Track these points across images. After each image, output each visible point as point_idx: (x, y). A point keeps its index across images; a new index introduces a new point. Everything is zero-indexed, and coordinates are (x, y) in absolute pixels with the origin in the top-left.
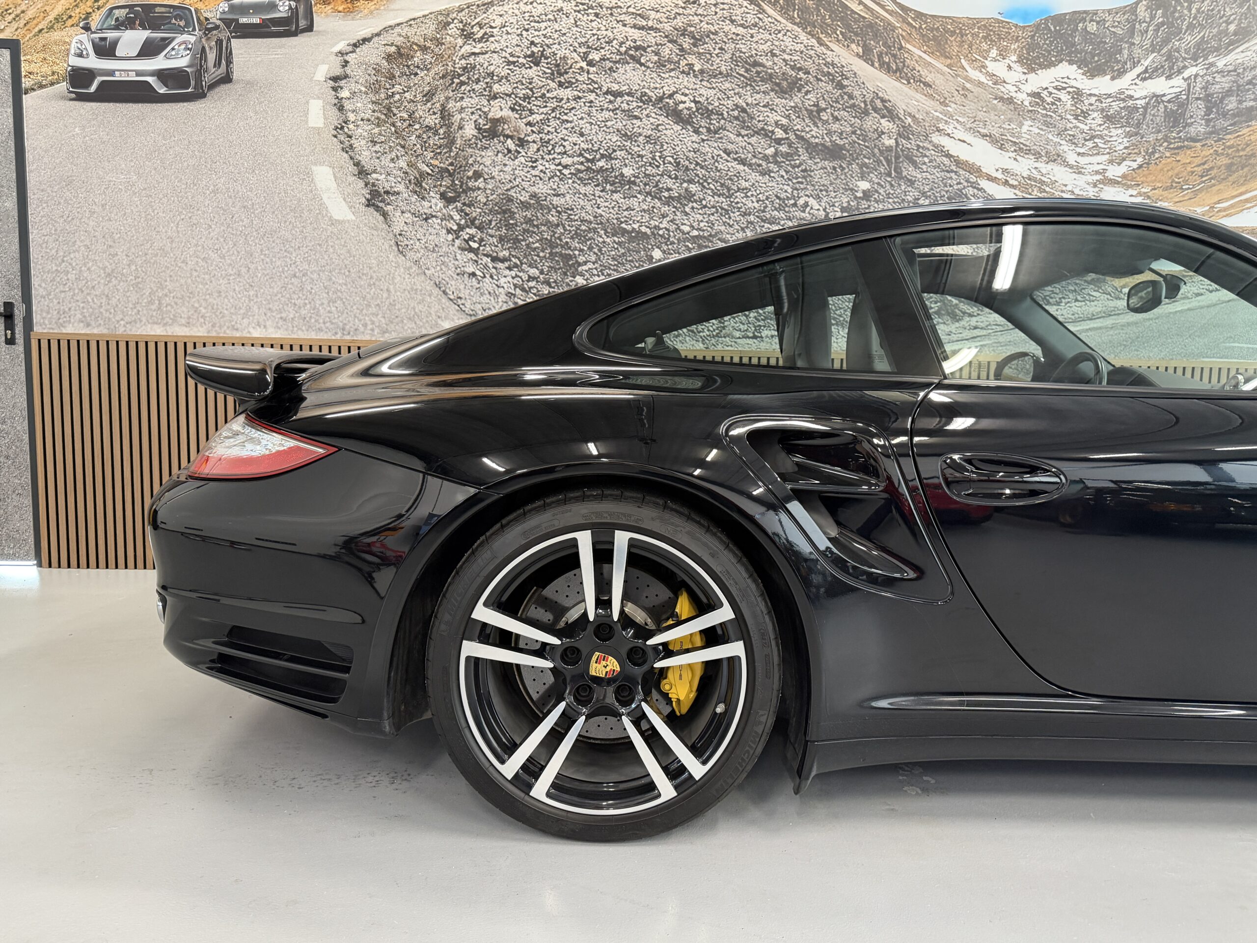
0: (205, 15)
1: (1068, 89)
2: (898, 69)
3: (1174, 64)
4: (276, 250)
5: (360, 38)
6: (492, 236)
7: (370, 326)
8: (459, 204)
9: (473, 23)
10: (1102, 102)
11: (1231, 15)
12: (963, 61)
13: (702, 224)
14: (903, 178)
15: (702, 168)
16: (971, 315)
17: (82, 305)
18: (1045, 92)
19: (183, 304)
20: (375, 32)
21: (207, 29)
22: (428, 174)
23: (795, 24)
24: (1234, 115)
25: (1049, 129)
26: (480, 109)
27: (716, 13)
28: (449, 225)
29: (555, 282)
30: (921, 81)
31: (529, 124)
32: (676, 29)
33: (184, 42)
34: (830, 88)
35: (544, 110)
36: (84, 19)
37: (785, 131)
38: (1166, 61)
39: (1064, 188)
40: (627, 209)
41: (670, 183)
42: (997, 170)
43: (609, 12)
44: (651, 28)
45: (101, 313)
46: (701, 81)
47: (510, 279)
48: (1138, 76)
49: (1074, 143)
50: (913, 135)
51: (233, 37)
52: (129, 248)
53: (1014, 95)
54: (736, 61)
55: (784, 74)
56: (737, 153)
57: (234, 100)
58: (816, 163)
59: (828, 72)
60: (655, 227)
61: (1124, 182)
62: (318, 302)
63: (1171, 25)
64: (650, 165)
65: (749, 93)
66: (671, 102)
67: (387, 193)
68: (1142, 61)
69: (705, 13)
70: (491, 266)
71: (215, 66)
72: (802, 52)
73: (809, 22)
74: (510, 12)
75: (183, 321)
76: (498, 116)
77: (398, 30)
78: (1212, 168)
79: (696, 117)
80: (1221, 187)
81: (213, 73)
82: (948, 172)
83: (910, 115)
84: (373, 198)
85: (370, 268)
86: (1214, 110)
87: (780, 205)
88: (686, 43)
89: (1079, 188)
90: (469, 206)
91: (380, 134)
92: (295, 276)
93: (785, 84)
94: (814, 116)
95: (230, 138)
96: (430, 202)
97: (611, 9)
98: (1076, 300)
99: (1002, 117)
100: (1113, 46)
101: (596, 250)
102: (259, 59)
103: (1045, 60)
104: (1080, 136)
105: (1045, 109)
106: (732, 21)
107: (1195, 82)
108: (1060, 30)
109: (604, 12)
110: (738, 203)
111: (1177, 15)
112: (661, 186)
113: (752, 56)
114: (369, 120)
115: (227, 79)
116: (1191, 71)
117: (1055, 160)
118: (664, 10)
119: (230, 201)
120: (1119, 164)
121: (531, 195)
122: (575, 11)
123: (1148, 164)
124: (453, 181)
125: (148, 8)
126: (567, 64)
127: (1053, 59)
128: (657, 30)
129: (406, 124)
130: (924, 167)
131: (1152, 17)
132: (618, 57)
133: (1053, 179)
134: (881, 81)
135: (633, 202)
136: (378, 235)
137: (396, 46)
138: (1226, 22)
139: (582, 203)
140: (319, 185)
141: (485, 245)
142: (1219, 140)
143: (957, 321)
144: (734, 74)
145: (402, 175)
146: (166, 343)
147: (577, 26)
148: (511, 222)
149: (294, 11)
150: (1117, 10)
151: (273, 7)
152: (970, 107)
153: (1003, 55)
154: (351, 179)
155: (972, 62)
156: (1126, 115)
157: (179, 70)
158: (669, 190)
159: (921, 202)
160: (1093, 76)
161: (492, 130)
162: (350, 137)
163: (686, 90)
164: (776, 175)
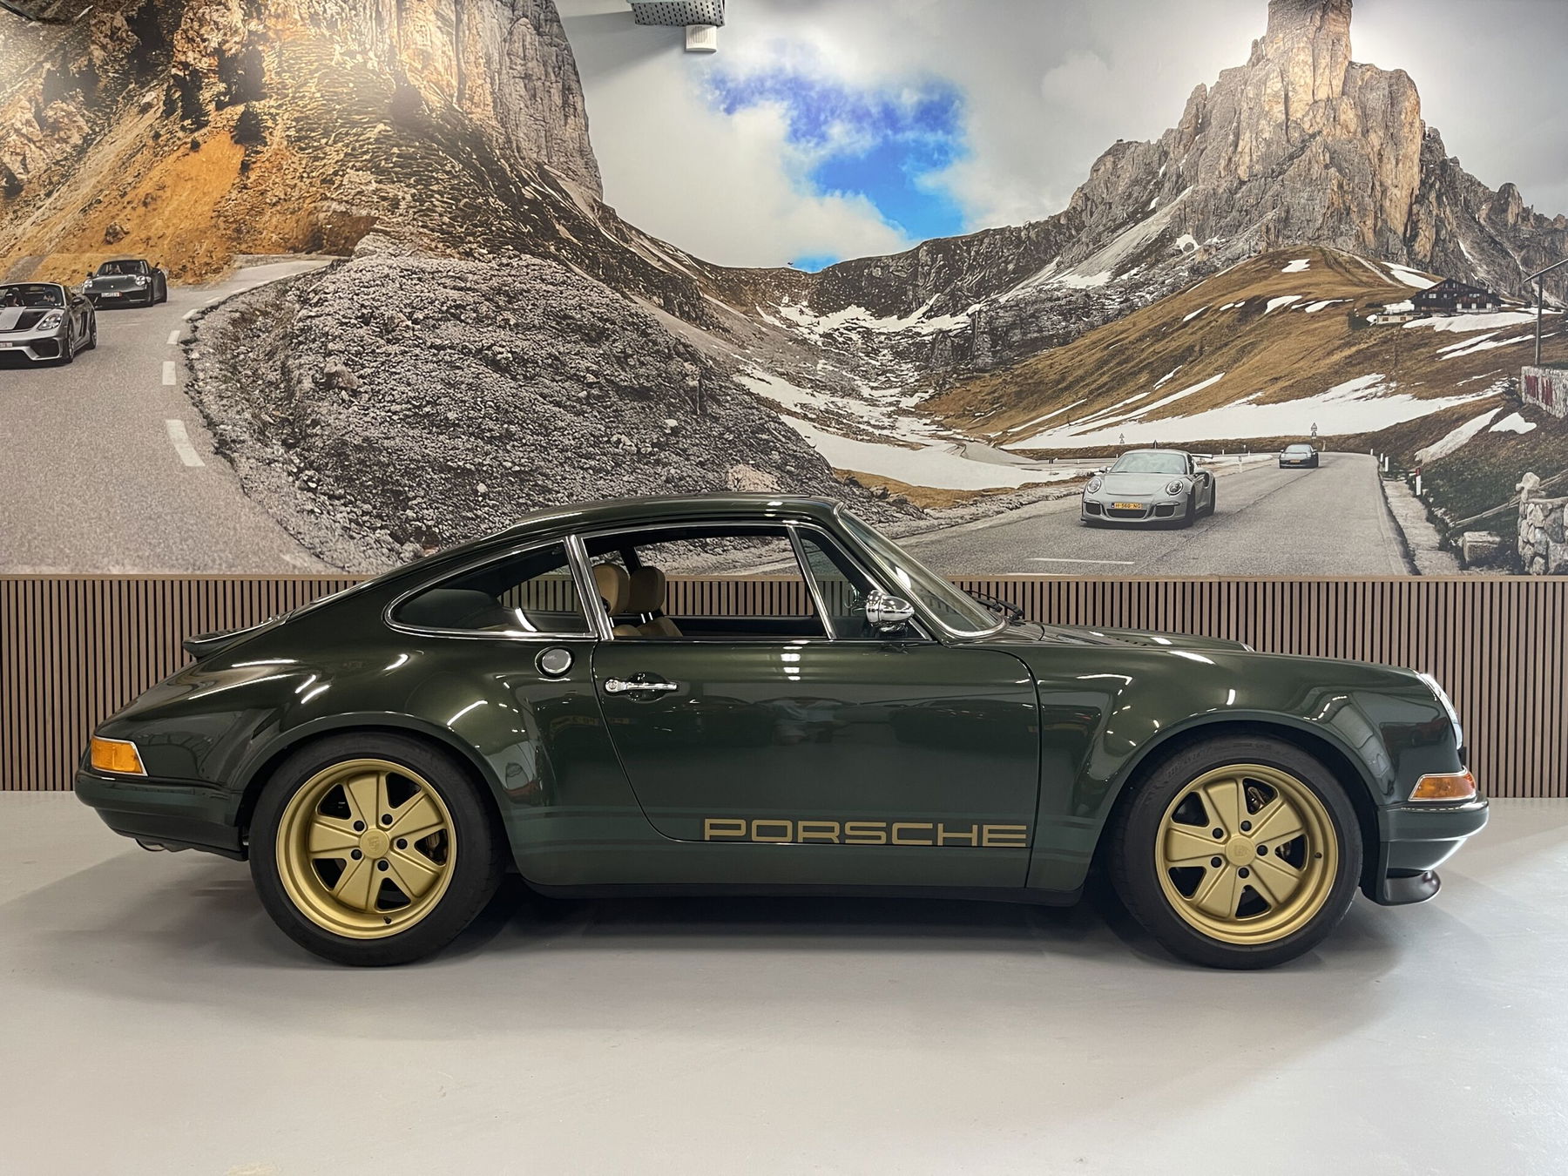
0: (73, 291)
1: (858, 329)
2: (697, 317)
3: (958, 301)
4: (134, 495)
5: (208, 306)
6: (329, 477)
7: (218, 562)
8: (298, 450)
9: (309, 290)
10: (891, 340)
12: (757, 308)
13: (523, 461)
14: (708, 415)
15: (520, 410)
18: (837, 333)
19: (50, 545)
20: (222, 301)
21: (74, 303)
22: (270, 423)
23: (600, 280)
24: (1020, 346)
25: (843, 367)
26: (317, 365)
27: (528, 273)
28: (290, 468)
29: (387, 516)
30: (720, 328)
31: (361, 377)
32: (492, 289)
33: (54, 316)
34: (635, 336)
35: (375, 364)
37: (596, 374)
38: (950, 299)
39: (861, 419)
40: (452, 449)
41: (491, 424)
42: (796, 406)
43: (431, 276)
44: (469, 289)
46: (516, 334)
47: (345, 514)
48: (924, 314)
49: (867, 378)
50: (714, 375)
51: (97, 310)
53: (807, 336)
54: (547, 315)
55: (592, 325)
56: (552, 396)
57: (97, 364)
58: (626, 404)
59: (633, 322)
60: (479, 463)
61: (918, 412)
62: (171, 541)
63: (951, 267)
64: (472, 410)
65: (560, 343)
66: (489, 353)
67: (234, 441)
68: (927, 301)
69: (518, 274)
70: (328, 503)
71: (80, 335)
72: (608, 305)
73: (613, 278)
74: (342, 279)
75: (50, 562)
76: (333, 371)
77: (241, 298)
78: (1002, 396)
79: (513, 365)
80: (1013, 413)
81: (78, 341)
82: (750, 408)
83: (711, 358)
84: (221, 446)
85: (219, 509)
86: (1000, 342)
87: (595, 442)
88: (502, 300)
90: (308, 450)
91: (227, 390)
92: (150, 518)
93: (593, 334)
94: (622, 362)
95: (93, 397)
96: (272, 448)
97: (433, 273)
98: (880, 522)
99: (798, 357)
100: (899, 288)
101: (424, 486)
102: (118, 327)
103: (835, 304)
104: (873, 372)
105: (838, 348)
106: (543, 280)
107: (979, 317)
108: (847, 276)
109: (427, 276)
110: (555, 441)
112: (483, 427)
113: (562, 310)
114: (216, 378)
115: (91, 345)
116: (977, 307)
117: (851, 394)
118: (481, 272)
119: (93, 453)
120: (912, 396)
121: (364, 439)
122: (400, 277)
123: (939, 394)
124: (293, 429)
126: (394, 323)
127: (842, 303)
128: (474, 290)
129: (250, 380)
130: (727, 404)
131: (934, 261)
132: (440, 315)
134: (683, 328)
135: (458, 442)
136: (226, 480)
137: (240, 312)
138: (1004, 262)
139: (410, 444)
140: (172, 437)
141: (322, 485)
142: (1007, 370)
143: (767, 545)
144: (547, 327)
145: (247, 425)
147: (402, 290)
148: (346, 463)
149: (149, 285)
150: (900, 256)
151: (132, 282)
152: (767, 349)
153: (794, 301)
154: (201, 430)
155: (766, 308)
156: (915, 350)
157: (49, 339)
158: (490, 430)
159: (726, 436)
160: (880, 317)
161: (328, 383)
162: (200, 393)
163: (503, 342)
164: (589, 416)
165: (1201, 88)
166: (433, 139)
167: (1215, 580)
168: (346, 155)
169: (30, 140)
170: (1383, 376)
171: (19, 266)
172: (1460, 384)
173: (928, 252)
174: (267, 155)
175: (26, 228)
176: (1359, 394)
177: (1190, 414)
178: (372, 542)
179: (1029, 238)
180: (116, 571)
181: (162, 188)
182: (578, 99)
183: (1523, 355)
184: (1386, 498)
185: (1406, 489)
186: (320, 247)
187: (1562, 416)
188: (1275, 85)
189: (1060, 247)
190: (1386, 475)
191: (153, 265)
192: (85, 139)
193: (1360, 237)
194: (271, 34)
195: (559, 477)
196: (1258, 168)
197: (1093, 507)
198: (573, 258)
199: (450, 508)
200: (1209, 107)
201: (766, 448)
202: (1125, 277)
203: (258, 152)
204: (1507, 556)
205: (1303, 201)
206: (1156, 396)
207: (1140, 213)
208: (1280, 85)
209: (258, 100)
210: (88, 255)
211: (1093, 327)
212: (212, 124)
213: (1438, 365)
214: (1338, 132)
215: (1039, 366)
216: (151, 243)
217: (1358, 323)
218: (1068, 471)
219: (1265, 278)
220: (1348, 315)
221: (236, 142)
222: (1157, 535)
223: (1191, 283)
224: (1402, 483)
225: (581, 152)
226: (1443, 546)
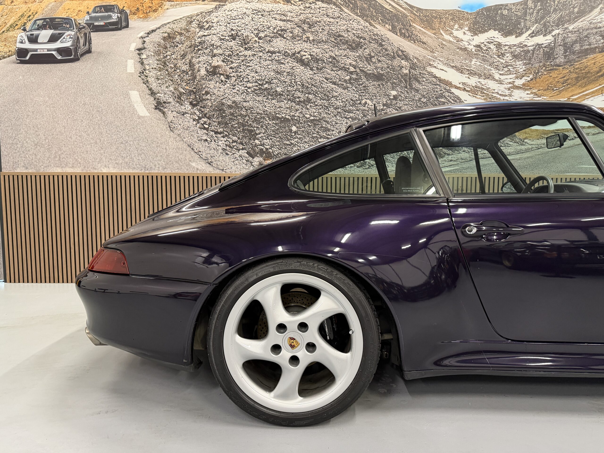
0: (79, 22)
1: (494, 43)
2: (409, 36)
3: (547, 28)
4: (113, 131)
5: (150, 30)
6: (215, 122)
7: (157, 166)
8: (199, 107)
9: (204, 21)
10: (511, 49)
11: (575, 4)
12: (441, 31)
13: (315, 114)
14: (413, 89)
15: (315, 87)
16: (448, 155)
17: (24, 159)
18: (483, 45)
19: (70, 157)
20: (158, 27)
21: (80, 28)
22: (184, 93)
23: (358, 16)
24: (579, 53)
25: (485, 63)
26: (208, 62)
27: (320, 12)
28: (194, 117)
29: (245, 143)
30: (421, 41)
31: (231, 68)
32: (301, 21)
33: (69, 35)
34: (376, 46)
35: (238, 61)
36: (23, 26)
37: (355, 68)
38: (543, 27)
39: (494, 91)
40: (279, 108)
41: (299, 94)
42: (460, 83)
43: (268, 13)
44: (289, 21)
45: (33, 162)
46: (313, 45)
47: (223, 142)
48: (529, 35)
49: (498, 69)
50: (417, 67)
51: (92, 32)
52: (45, 132)
53: (467, 46)
54: (330, 35)
55: (353, 40)
56: (331, 79)
57: (93, 61)
58: (370, 83)
59: (375, 39)
60: (293, 115)
61: (524, 87)
62: (133, 155)
63: (545, 10)
64: (290, 86)
65: (336, 50)
66: (299, 55)
67: (165, 102)
68: (531, 28)
69: (314, 12)
70: (214, 136)
71: (83, 46)
72: (362, 29)
73: (365, 15)
74: (221, 15)
75: (71, 166)
76: (216, 65)
77: (168, 25)
78: (568, 79)
79: (311, 62)
80: (573, 88)
81: (82, 49)
82: (435, 85)
83: (416, 58)
84: (158, 105)
85: (157, 138)
86: (568, 50)
87: (353, 103)
88: (306, 27)
89: (501, 91)
90: (203, 108)
91: (161, 75)
92: (122, 143)
93: (354, 45)
94: (369, 60)
95: (91, 79)
96: (185, 106)
97: (269, 12)
99: (462, 57)
100: (516, 21)
101: (264, 127)
102: (104, 41)
103: (482, 29)
104: (501, 66)
105: (483, 53)
106: (328, 16)
107: (558, 37)
108: (489, 14)
109: (266, 13)
110: (332, 103)
111: (548, 5)
112: (295, 96)
113: (337, 32)
114: (155, 69)
115: (89, 51)
116: (556, 32)
117: (489, 78)
118: (295, 12)
119: (92, 108)
120: (521, 79)
121: (233, 102)
122: (252, 14)
123: (535, 78)
124: (196, 96)
125: (52, 19)
126: (249, 39)
127: (486, 28)
128: (291, 21)
129: (173, 70)
130: (423, 83)
131: (535, 6)
132: (273, 35)
133: (488, 87)
134: (401, 42)
135: (282, 104)
136: (161, 123)
137: (168, 33)
138: (572, 7)
139: (257, 105)
140: (133, 100)
141: (211, 126)
142: (571, 65)
143: (442, 158)
144: (329, 41)
145: (171, 94)
146: (62, 176)
147: (253, 21)
148: (224, 115)
149: (120, 19)
150: (518, 4)
151: (110, 17)
152: (445, 53)
153: (461, 27)
154: (148, 97)
155: (446, 31)
156: (523, 54)
157: (67, 48)
158: (299, 98)
159: (422, 100)
160: (506, 36)
161: (214, 71)
162: (147, 77)
163: (306, 49)
164: (350, 89)
171: (49, 8)
178: (237, 156)
180: (105, 171)
191: (121, 7)
195: (334, 123)
198: (344, 4)
199: (278, 139)
210: (87, 1)
215: (588, 63)
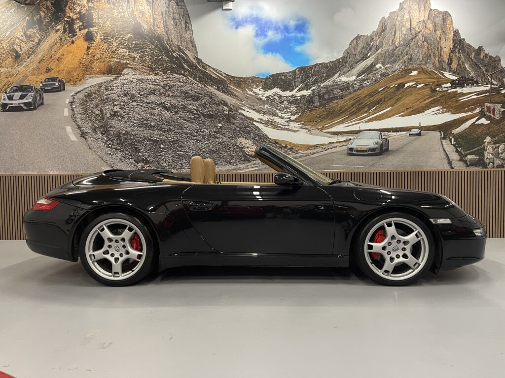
0: (36, 87)
1: (277, 95)
2: (227, 92)
3: (308, 86)
5: (78, 91)
6: (115, 143)
8: (106, 135)
9: (108, 86)
10: (287, 98)
12: (246, 89)
13: (174, 137)
14: (231, 123)
15: (174, 122)
16: (254, 161)
18: (271, 96)
19: (31, 165)
20: (82, 90)
21: (37, 91)
22: (97, 127)
23: (197, 81)
24: (327, 100)
25: (273, 107)
26: (111, 109)
27: (175, 80)
28: (103, 141)
29: (133, 155)
30: (234, 95)
31: (124, 112)
32: (164, 85)
33: (31, 95)
34: (208, 98)
35: (129, 108)
36: (5, 90)
37: (196, 110)
38: (306, 85)
39: (279, 123)
40: (153, 134)
41: (164, 126)
42: (258, 119)
43: (145, 81)
44: (157, 85)
45: (9, 169)
46: (172, 98)
47: (120, 155)
48: (298, 90)
49: (280, 110)
50: (233, 110)
51: (44, 93)
52: (16, 151)
53: (262, 98)
54: (181, 92)
55: (195, 95)
56: (183, 117)
57: (44, 110)
58: (206, 119)
59: (208, 94)
60: (161, 139)
61: (296, 121)
62: (68, 164)
63: (306, 75)
64: (159, 122)
65: (185, 101)
66: (164, 104)
67: (86, 133)
68: (299, 86)
69: (172, 80)
70: (115, 151)
72: (200, 89)
73: (201, 81)
74: (118, 82)
75: (31, 170)
76: (116, 111)
77: (88, 89)
78: (322, 115)
79: (171, 108)
80: (326, 120)
81: (38, 102)
82: (244, 120)
83: (232, 105)
84: (82, 134)
85: (82, 154)
86: (321, 98)
87: (196, 131)
88: (167, 88)
90: (109, 135)
91: (84, 117)
92: (61, 157)
93: (195, 98)
94: (204, 106)
96: (98, 135)
99: (259, 104)
100: (290, 82)
101: (144, 146)
102: (51, 98)
103: (270, 87)
104: (282, 108)
105: (271, 101)
106: (180, 82)
107: (315, 91)
108: (274, 79)
110: (184, 131)
111: (308, 72)
112: (162, 127)
113: (186, 91)
114: (81, 113)
115: (42, 104)
116: (314, 88)
117: (275, 115)
118: (161, 80)
120: (294, 116)
121: (126, 131)
122: (136, 81)
123: (303, 115)
124: (104, 129)
125: (22, 86)
126: (134, 96)
127: (272, 87)
128: (159, 85)
129: (91, 114)
130: (237, 119)
131: (301, 73)
132: (148, 93)
134: (223, 96)
135: (155, 132)
136: (84, 144)
137: (87, 93)
138: (322, 73)
139: (140, 133)
140: (67, 132)
141: (113, 146)
142: (324, 107)
144: (181, 96)
145: (90, 128)
147: (137, 85)
148: (120, 139)
149: (60, 85)
150: (290, 72)
151: (54, 84)
152: (249, 102)
153: (257, 87)
154: (76, 129)
155: (249, 89)
156: (295, 101)
157: (29, 102)
158: (164, 128)
159: (237, 129)
160: (284, 91)
161: (114, 114)
162: (76, 118)
163: (167, 101)
164: (195, 123)
165: (383, 18)
166: (145, 39)
167: (389, 171)
168: (119, 44)
169: (22, 41)
170: (441, 107)
171: (20, 80)
172: (466, 109)
173: (299, 71)
174: (95, 44)
175: (22, 68)
176: (434, 113)
177: (381, 120)
178: (129, 163)
179: (330, 66)
180: (51, 173)
181: (63, 55)
182: (190, 25)
183: (486, 100)
184: (443, 145)
185: (449, 142)
186: (112, 72)
187: (498, 119)
188: (407, 17)
189: (340, 69)
190: (443, 138)
191: (60, 79)
192: (39, 40)
193: (434, 64)
194: (95, 7)
195: (186, 142)
196: (402, 42)
197: (351, 149)
198: (189, 75)
199: (152, 152)
200: (386, 24)
201: (249, 133)
202: (360, 77)
203: (92, 44)
204: (481, 163)
205: (416, 53)
206: (370, 114)
207: (365, 57)
208: (408, 16)
209: (92, 27)
210: (41, 76)
211: (350, 93)
212: (78, 35)
213: (458, 104)
214: (427, 31)
215: (334, 106)
216: (60, 72)
217: (433, 91)
218: (343, 138)
219: (404, 77)
220: (431, 88)
221: (86, 41)
222: (371, 158)
223: (381, 79)
224: (448, 140)
225: (191, 42)
226: (461, 160)
